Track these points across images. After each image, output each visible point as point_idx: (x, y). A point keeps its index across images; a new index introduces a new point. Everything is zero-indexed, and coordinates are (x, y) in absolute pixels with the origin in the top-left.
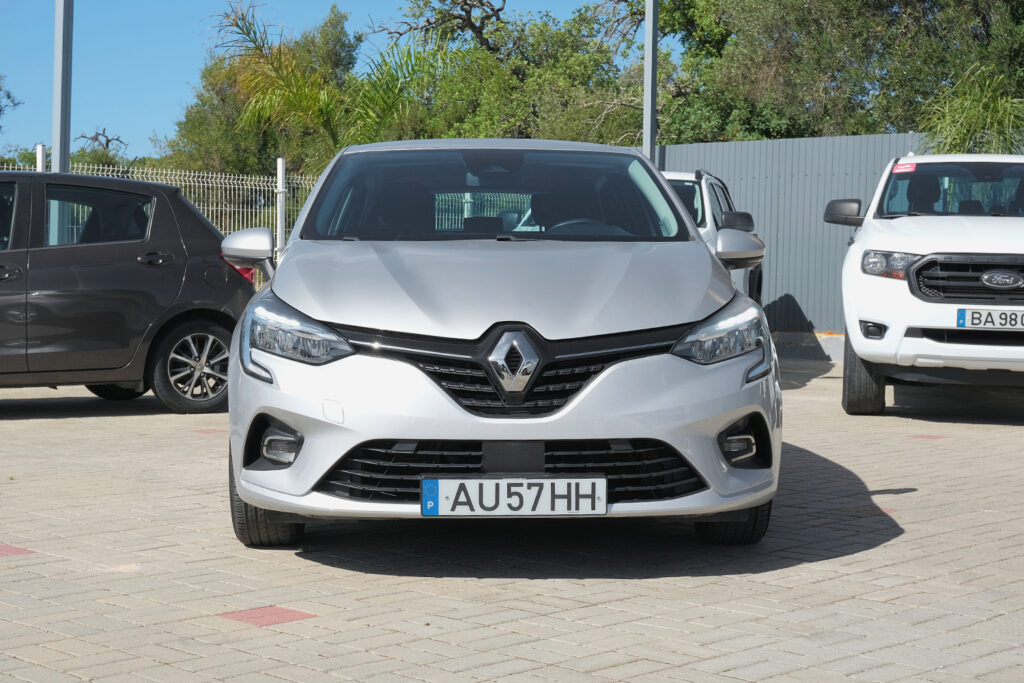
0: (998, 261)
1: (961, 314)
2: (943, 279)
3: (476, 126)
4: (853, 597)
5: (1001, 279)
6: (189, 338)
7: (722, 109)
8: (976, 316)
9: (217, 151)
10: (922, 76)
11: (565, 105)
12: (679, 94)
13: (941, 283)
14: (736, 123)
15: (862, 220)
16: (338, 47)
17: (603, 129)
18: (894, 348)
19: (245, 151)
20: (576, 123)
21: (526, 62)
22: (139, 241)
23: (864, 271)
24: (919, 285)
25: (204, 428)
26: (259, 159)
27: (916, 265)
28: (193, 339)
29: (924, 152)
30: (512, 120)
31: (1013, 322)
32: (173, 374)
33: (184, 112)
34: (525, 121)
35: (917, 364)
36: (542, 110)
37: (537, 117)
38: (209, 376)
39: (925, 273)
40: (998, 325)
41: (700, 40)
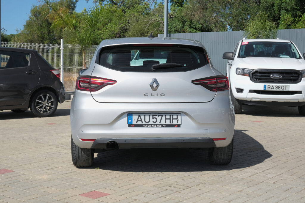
0: (275, 71)
1: (265, 86)
2: (259, 76)
3: (111, 26)
4: (263, 182)
5: (275, 76)
6: (42, 95)
7: (182, 22)
8: (269, 87)
9: (36, 33)
10: (242, 14)
11: (137, 21)
12: (170, 18)
13: (259, 77)
14: (187, 26)
15: (234, 58)
16: (71, 3)
17: (149, 28)
18: (246, 95)
19: (44, 33)
20: (141, 26)
21: (125, 8)
22: (26, 67)
23: (237, 74)
24: (253, 78)
25: (48, 122)
26: (48, 36)
27: (252, 72)
28: (43, 95)
29: (249, 38)
30: (122, 25)
31: (279, 88)
32: (37, 106)
33: (26, 22)
34: (125, 25)
35: (252, 100)
36: (131, 22)
37: (129, 23)
38: (48, 106)
39: (254, 74)
40: (275, 89)
41: (176, 2)
